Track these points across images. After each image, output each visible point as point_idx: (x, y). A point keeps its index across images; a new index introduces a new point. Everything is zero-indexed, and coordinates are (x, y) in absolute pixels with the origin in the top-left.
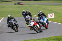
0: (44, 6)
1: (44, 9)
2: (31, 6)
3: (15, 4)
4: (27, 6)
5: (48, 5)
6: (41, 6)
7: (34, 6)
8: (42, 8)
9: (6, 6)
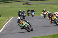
0: (51, 5)
1: (50, 8)
2: (38, 5)
3: (24, 4)
4: (35, 5)
5: (54, 5)
6: (48, 5)
7: (41, 5)
8: (49, 7)
9: (15, 6)
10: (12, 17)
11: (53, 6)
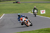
1: (37, 6)
4: (24, 4)
6: (35, 4)
7: (29, 4)
10: (4, 14)
11: (39, 4)
